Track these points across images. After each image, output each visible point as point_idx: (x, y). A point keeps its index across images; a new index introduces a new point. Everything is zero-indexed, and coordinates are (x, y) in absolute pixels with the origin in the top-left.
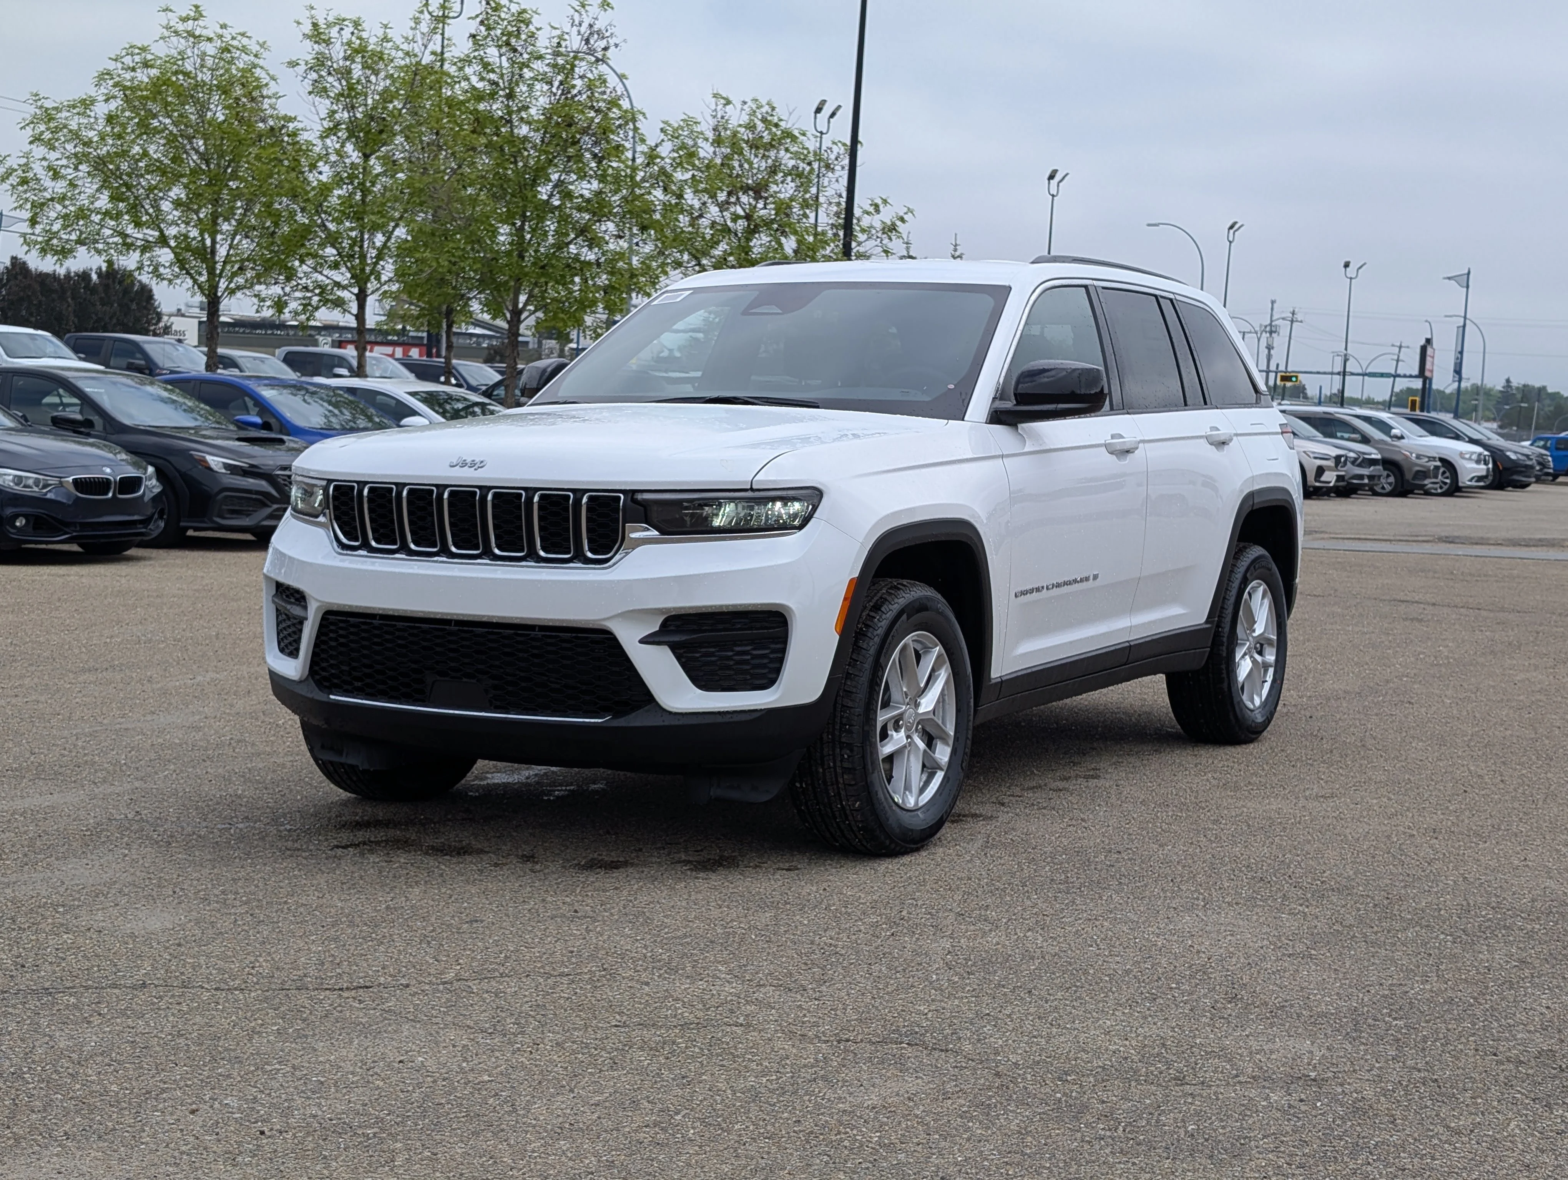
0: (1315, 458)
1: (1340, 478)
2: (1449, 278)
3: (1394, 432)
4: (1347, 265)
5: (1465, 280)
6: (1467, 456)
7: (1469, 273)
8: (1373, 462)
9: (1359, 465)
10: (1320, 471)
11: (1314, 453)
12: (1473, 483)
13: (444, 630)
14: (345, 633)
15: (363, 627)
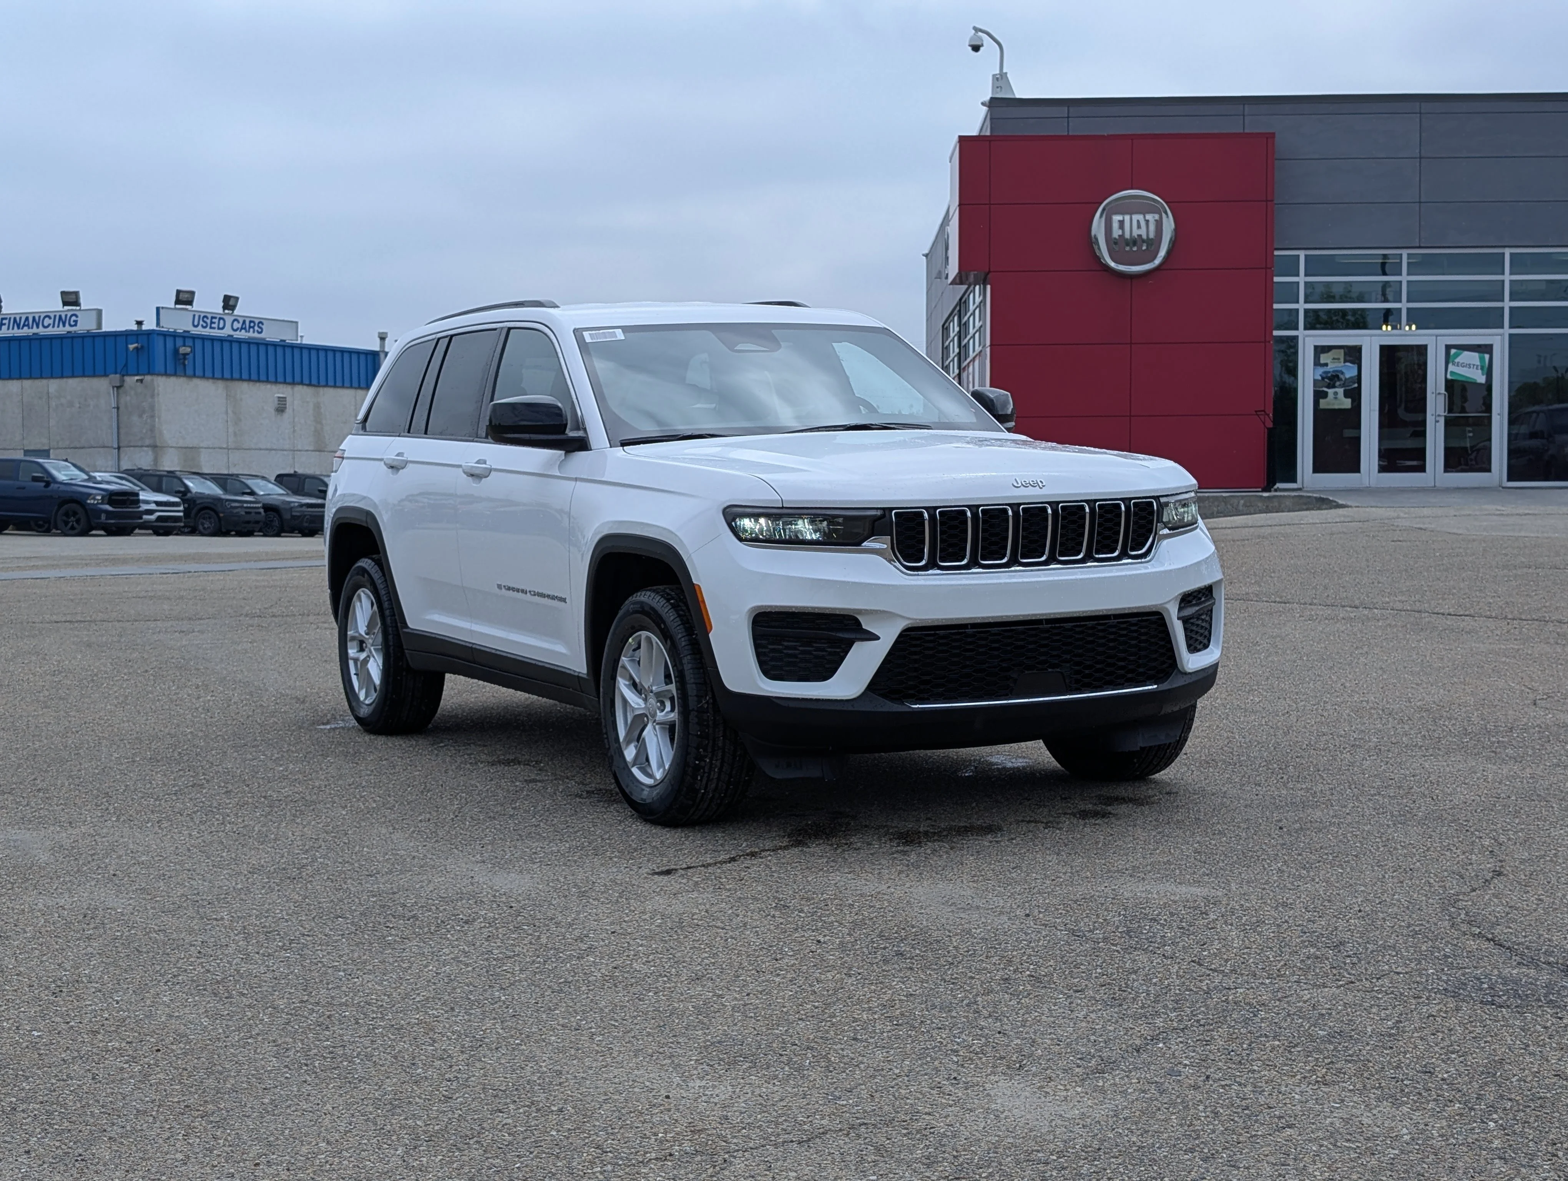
13: (1038, 628)
14: (931, 645)
15: (954, 637)
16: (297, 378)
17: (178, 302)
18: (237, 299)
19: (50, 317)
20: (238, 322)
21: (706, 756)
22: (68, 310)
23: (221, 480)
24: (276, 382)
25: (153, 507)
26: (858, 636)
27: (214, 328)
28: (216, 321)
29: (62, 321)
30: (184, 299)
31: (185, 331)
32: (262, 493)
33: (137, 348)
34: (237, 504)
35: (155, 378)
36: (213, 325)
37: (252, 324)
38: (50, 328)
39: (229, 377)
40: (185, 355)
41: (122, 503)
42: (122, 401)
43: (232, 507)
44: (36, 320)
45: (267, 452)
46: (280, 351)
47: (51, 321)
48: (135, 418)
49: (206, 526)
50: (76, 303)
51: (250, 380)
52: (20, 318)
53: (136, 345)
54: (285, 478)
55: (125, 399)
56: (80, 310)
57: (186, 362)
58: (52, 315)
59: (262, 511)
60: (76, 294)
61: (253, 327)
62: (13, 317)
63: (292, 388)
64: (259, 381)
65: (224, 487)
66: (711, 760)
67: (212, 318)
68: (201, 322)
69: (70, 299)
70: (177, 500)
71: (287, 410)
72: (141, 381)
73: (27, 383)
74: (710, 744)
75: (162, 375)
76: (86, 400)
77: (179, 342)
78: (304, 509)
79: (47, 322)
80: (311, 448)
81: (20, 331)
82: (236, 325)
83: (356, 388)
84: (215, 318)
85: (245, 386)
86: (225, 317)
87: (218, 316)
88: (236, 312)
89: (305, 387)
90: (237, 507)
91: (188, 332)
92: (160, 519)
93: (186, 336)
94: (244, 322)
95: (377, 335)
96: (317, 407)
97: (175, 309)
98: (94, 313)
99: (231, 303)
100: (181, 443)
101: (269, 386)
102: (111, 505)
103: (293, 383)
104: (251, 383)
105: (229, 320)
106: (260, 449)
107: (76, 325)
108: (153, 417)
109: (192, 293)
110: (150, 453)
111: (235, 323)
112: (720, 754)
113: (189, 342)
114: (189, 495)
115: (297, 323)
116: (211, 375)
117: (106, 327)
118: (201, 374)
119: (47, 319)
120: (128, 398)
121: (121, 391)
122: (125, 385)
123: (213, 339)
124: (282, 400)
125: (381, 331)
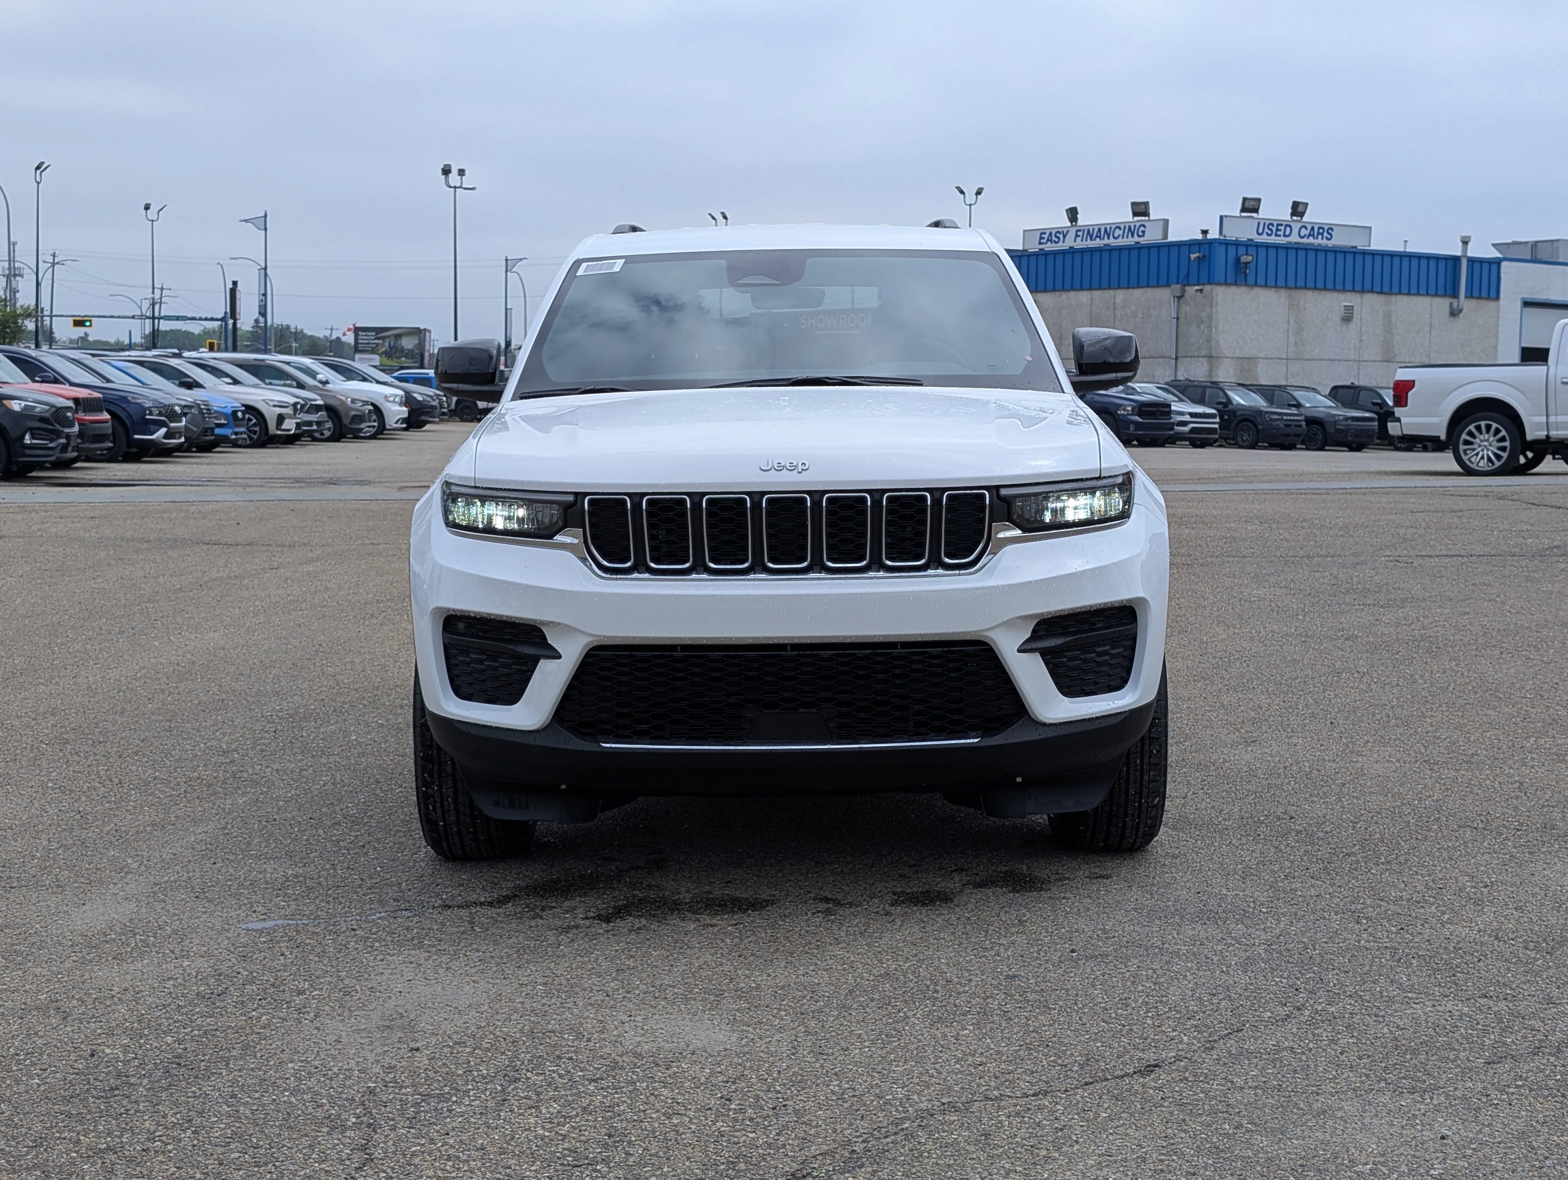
0: (275, 406)
1: (298, 425)
2: (245, 221)
3: (319, 377)
4: (147, 207)
5: (262, 224)
6: (391, 399)
7: (266, 216)
8: (318, 408)
9: (307, 412)
10: (281, 419)
11: (273, 400)
12: (399, 425)
13: (779, 655)
14: (627, 669)
15: (657, 661)
16: (1368, 286)
17: (1243, 210)
18: (1306, 204)
19: (1120, 228)
20: (1306, 228)
21: (433, 783)
22: (1138, 221)
23: (1268, 392)
24: (1344, 290)
25: (1187, 418)
26: (544, 653)
27: (1280, 236)
28: (1282, 228)
29: (1131, 231)
30: (1250, 206)
31: (1249, 240)
32: (1308, 405)
33: (1198, 257)
34: (1276, 417)
35: (1214, 287)
36: (1279, 233)
37: (1321, 231)
38: (1120, 239)
39: (1293, 285)
40: (1246, 263)
41: (1152, 415)
42: (1182, 311)
43: (1271, 420)
44: (1107, 231)
45: (1330, 362)
46: (1350, 257)
47: (1121, 232)
48: (1193, 329)
49: (1244, 438)
50: (1146, 214)
51: (1315, 288)
52: (1094, 229)
53: (1197, 254)
54: (1340, 390)
55: (1185, 309)
56: (1149, 220)
57: (1248, 271)
58: (1122, 227)
59: (1304, 423)
60: (1146, 204)
61: (1322, 234)
62: (1086, 229)
63: (1361, 297)
64: (1325, 289)
65: (1270, 400)
66: (440, 787)
67: (1278, 225)
68: (1266, 230)
69: (1140, 209)
70: (1213, 411)
71: (1354, 320)
72: (1201, 291)
73: (1097, 294)
74: (436, 768)
75: (1221, 284)
76: (1148, 311)
77: (1242, 250)
78: (1350, 422)
79: (1118, 232)
80: (1379, 358)
81: (1093, 242)
82: (1304, 232)
83: (1432, 296)
84: (1281, 225)
85: (1309, 294)
86: (1292, 224)
87: (1284, 223)
88: (1305, 219)
89: (1375, 295)
90: (1277, 420)
91: (1252, 240)
92: (1193, 430)
93: (1249, 245)
94: (1313, 229)
95: (1459, 239)
96: (1388, 315)
97: (1241, 217)
98: (1161, 223)
99: (1300, 209)
100: (1238, 354)
101: (1335, 294)
102: (1140, 417)
103: (1363, 291)
104: (1316, 292)
105: (1296, 227)
106: (1322, 360)
107: (1143, 236)
108: (1210, 327)
109: (1259, 200)
110: (1205, 363)
111: (1303, 229)
112: (450, 782)
113: (1252, 250)
114: (1230, 406)
115: (1370, 228)
116: (1274, 284)
117: (1172, 238)
118: (1263, 283)
119: (1118, 230)
120: (1188, 308)
121: (1181, 302)
122: (1186, 295)
123: (1277, 247)
124: (1349, 309)
125: (1464, 235)
